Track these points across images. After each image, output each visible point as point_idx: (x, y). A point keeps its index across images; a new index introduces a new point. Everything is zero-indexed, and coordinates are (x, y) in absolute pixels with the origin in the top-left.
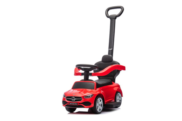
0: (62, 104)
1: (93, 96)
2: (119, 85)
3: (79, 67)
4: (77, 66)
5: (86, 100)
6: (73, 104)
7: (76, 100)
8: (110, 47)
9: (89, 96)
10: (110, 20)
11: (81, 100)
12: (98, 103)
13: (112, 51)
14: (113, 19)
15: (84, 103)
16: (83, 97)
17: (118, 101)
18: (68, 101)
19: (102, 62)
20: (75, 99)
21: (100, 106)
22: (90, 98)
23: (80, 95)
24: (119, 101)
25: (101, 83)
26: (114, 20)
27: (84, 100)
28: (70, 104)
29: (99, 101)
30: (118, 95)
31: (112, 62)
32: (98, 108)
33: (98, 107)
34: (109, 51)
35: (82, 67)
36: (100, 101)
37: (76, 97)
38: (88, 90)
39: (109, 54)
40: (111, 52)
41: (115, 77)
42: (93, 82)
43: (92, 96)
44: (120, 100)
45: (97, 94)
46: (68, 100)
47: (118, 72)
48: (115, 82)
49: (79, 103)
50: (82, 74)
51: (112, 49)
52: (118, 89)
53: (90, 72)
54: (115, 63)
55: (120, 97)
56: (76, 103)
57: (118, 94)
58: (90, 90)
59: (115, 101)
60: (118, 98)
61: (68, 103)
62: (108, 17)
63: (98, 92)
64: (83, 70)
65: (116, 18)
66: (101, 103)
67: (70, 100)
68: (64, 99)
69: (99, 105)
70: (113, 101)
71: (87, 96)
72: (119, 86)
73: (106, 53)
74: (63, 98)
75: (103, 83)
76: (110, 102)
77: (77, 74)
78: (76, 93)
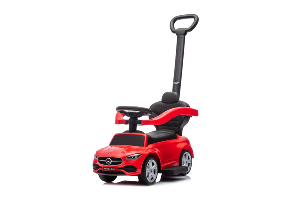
0: (93, 169)
1: (140, 157)
2: (188, 139)
3: (121, 110)
4: (118, 109)
5: (129, 163)
6: (108, 169)
7: (113, 164)
8: (175, 80)
9: (134, 157)
10: (176, 36)
11: (120, 163)
12: (149, 168)
13: (179, 85)
14: (181, 35)
15: (125, 168)
16: (124, 158)
17: (185, 165)
18: (101, 165)
19: (162, 103)
20: (112, 161)
21: (153, 173)
22: (136, 159)
23: (120, 156)
24: (187, 166)
25: (157, 137)
26: (183, 36)
27: (125, 162)
28: (104, 169)
29: (151, 165)
30: (185, 155)
31: (178, 103)
32: (149, 176)
33: (149, 174)
34: (174, 85)
35: (127, 111)
36: (153, 164)
37: (113, 159)
38: (133, 147)
39: (174, 90)
40: (177, 87)
41: (181, 126)
42: (142, 134)
43: (138, 156)
44: (189, 164)
45: (147, 153)
46: (100, 162)
47: (187, 119)
48: (181, 135)
49: (119, 168)
50: (126, 122)
51: (178, 82)
52: (185, 147)
53: (139, 119)
54: (182, 104)
55: (189, 159)
56: (113, 168)
57: (186, 153)
58: (136, 147)
59: (180, 164)
60: (184, 160)
61: (101, 167)
62: (174, 32)
63: (150, 151)
64: (127, 116)
65: (185, 34)
66: (155, 167)
67: (105, 163)
68: (95, 161)
69: (151, 171)
70: (177, 164)
71: (131, 158)
72: (187, 141)
73: (170, 89)
74: (95, 159)
75: (160, 136)
76: (171, 166)
77: (119, 122)
78: (114, 152)
